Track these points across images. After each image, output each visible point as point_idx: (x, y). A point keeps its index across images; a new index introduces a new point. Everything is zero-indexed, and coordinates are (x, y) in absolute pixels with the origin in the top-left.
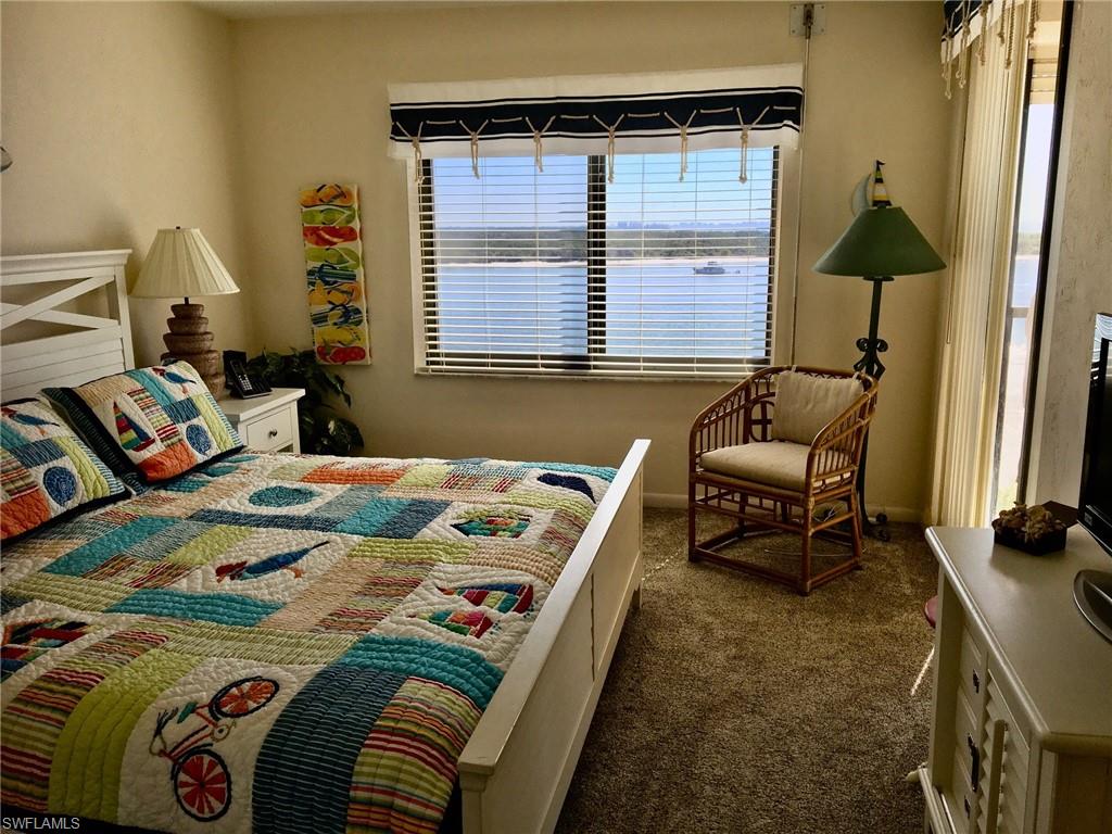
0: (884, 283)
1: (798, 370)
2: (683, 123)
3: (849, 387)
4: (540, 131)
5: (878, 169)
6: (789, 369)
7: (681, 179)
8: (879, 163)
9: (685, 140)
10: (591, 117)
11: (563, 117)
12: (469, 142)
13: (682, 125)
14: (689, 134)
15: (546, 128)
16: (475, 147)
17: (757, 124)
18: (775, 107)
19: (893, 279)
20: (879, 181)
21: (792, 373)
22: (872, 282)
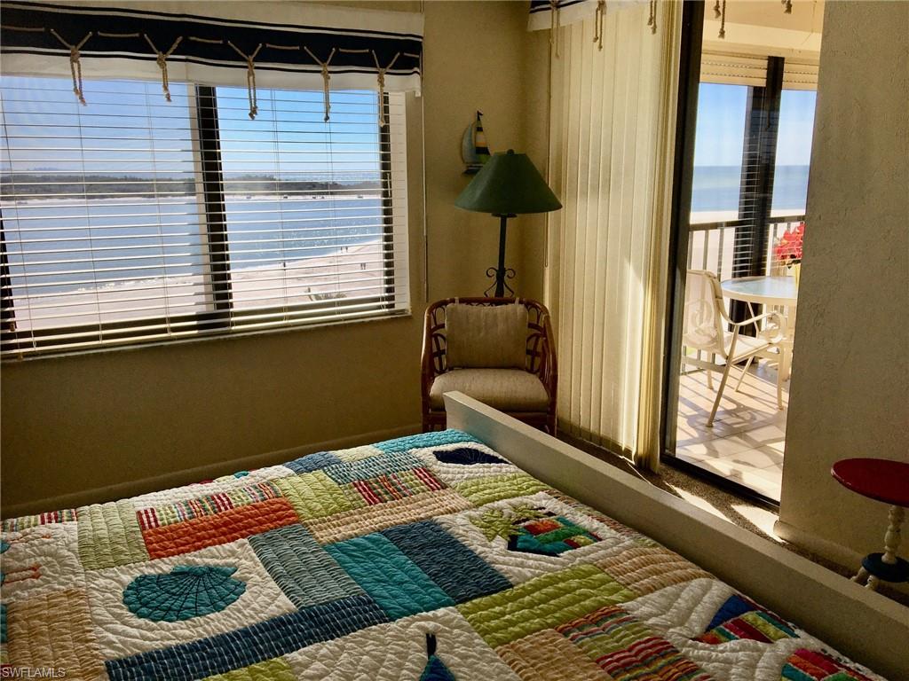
0: (508, 219)
1: (462, 301)
2: (324, 61)
3: (515, 313)
4: (165, 53)
5: (479, 118)
6: (453, 301)
7: (327, 118)
8: (479, 114)
9: (327, 78)
10: (225, 42)
11: (193, 38)
12: (69, 58)
13: (323, 62)
14: (330, 72)
15: (171, 51)
16: (75, 65)
17: (390, 68)
18: (405, 54)
19: (515, 216)
20: (480, 129)
21: (457, 304)
22: (500, 219)
